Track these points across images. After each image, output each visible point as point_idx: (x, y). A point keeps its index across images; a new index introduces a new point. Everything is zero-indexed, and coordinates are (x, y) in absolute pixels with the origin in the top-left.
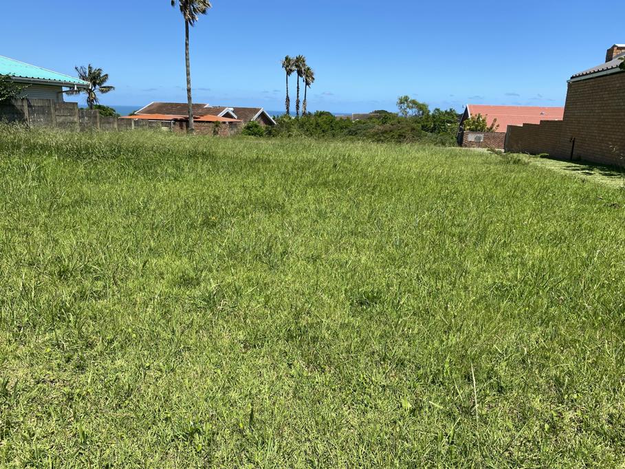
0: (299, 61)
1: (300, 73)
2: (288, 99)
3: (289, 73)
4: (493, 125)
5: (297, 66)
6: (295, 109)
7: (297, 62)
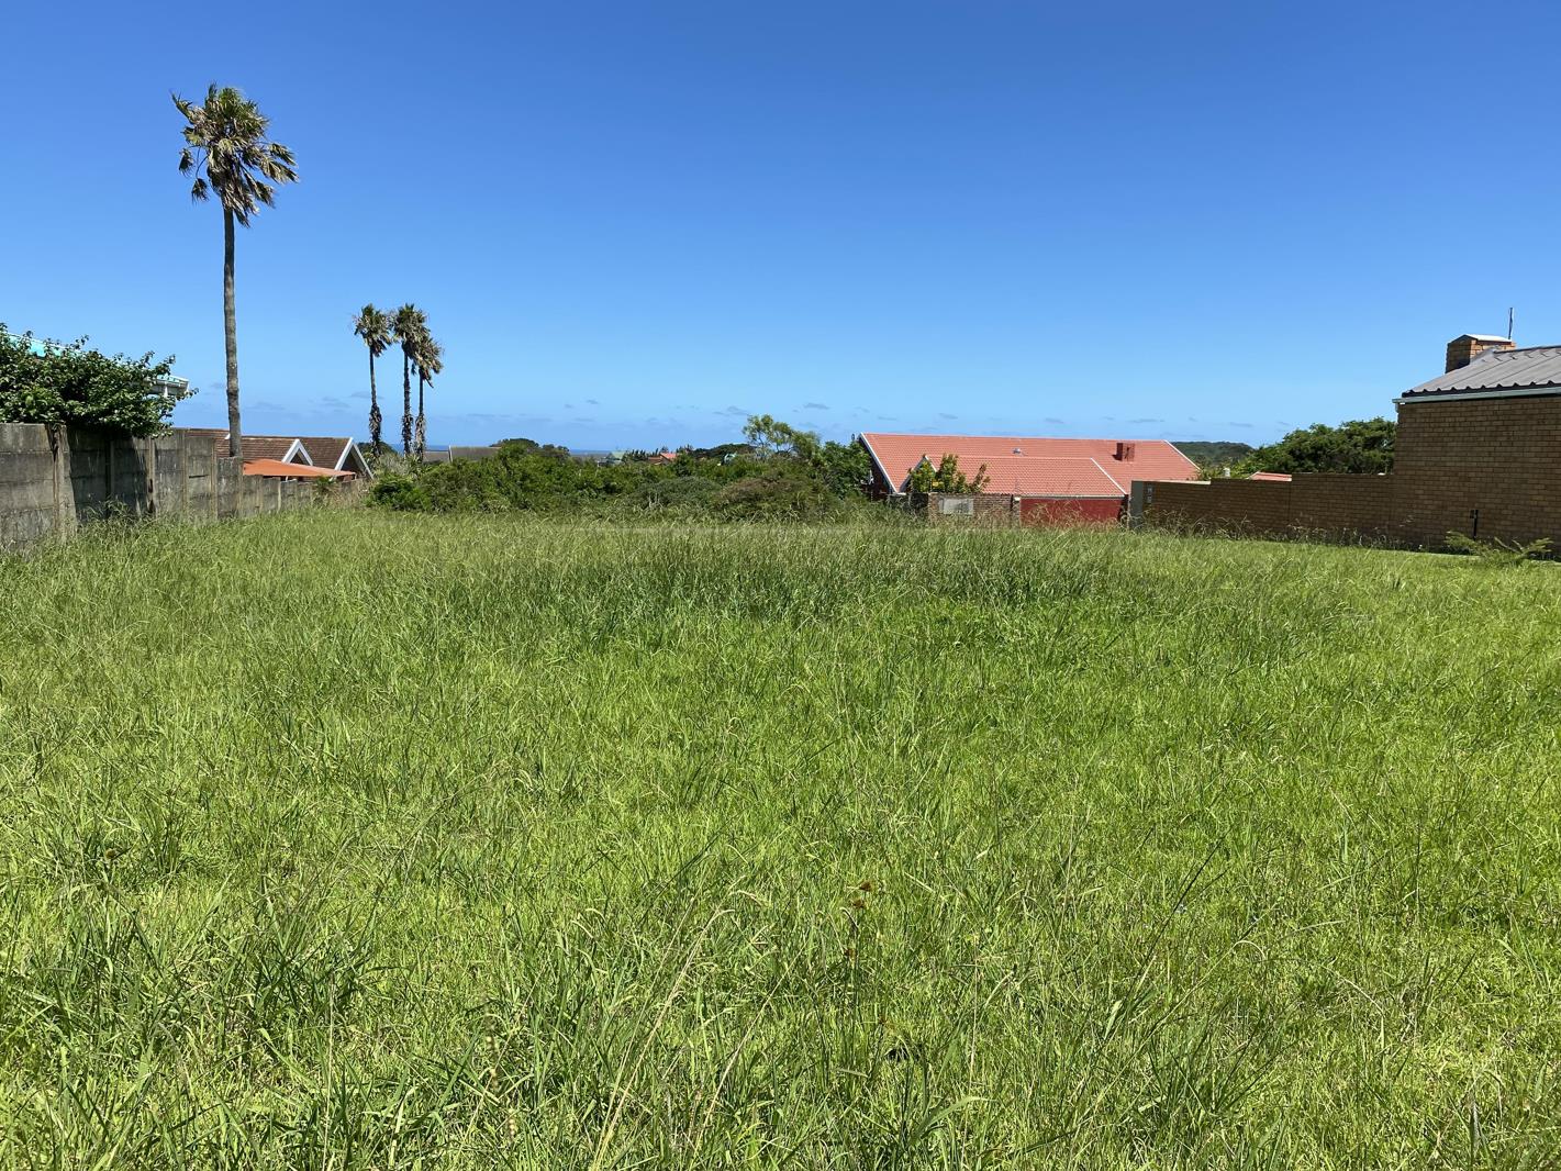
0: (407, 320)
1: (409, 349)
2: (375, 413)
3: (376, 348)
4: (978, 479)
5: (400, 332)
6: (401, 438)
7: (400, 320)
